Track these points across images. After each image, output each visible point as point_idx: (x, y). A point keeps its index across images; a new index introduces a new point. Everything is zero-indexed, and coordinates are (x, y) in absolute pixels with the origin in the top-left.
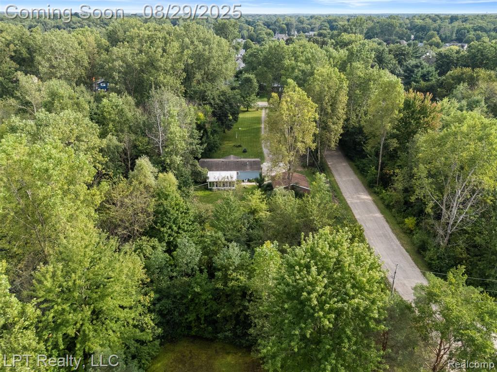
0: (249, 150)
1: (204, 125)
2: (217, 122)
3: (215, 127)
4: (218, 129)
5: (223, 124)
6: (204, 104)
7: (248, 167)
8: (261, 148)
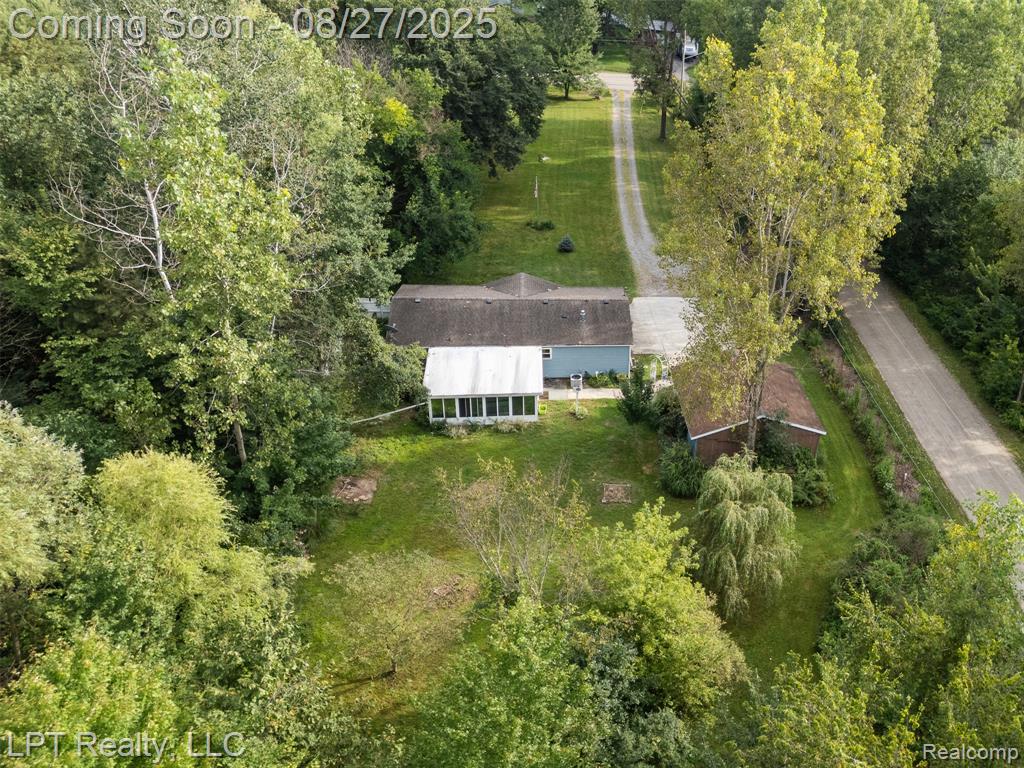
0: (579, 244)
1: (414, 151)
2: (463, 139)
3: (458, 157)
4: (466, 166)
5: (486, 143)
6: (413, 65)
7: (586, 329)
8: (620, 239)
